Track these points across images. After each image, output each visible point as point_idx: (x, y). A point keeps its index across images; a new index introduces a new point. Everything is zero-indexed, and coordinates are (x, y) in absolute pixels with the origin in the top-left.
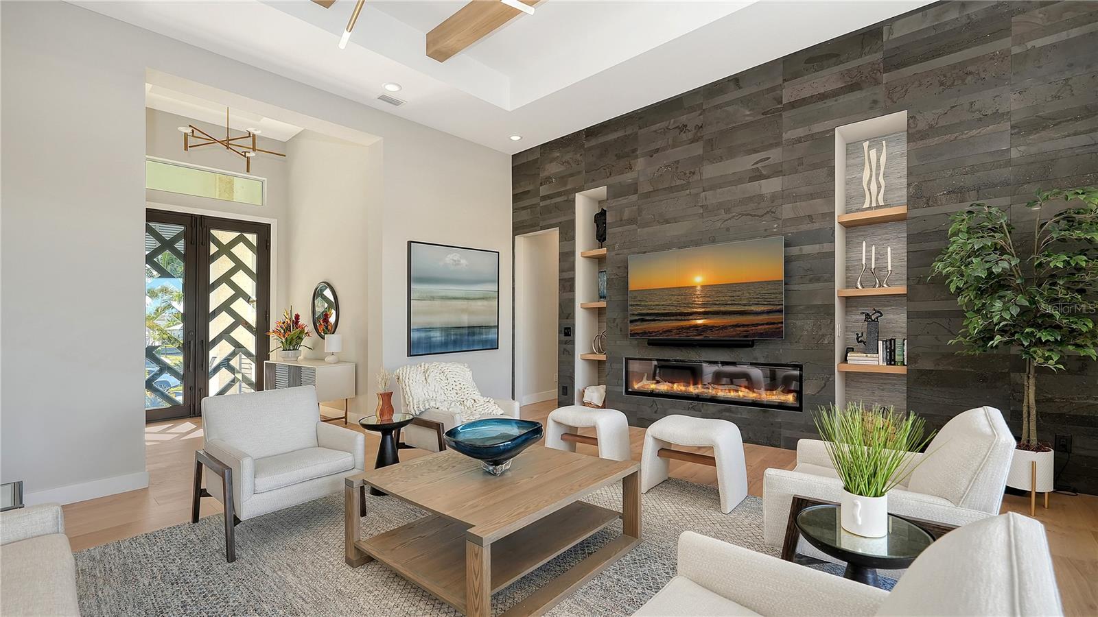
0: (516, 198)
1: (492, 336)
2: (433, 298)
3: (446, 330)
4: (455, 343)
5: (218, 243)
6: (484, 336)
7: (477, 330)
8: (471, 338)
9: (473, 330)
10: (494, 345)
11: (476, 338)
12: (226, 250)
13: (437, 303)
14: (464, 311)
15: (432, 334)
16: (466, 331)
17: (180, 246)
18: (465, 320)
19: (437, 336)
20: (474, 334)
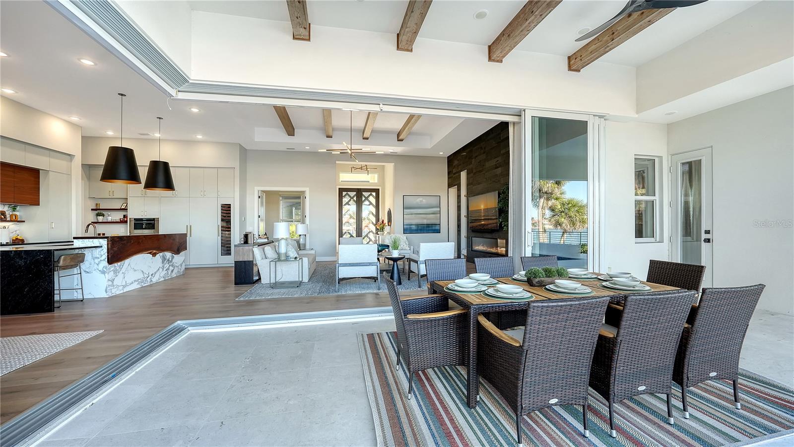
0: (449, 173)
1: (437, 227)
2: (412, 214)
3: (417, 225)
4: (421, 230)
5: (365, 197)
6: (434, 228)
7: (430, 226)
8: (428, 228)
9: (428, 225)
10: (438, 231)
11: (430, 228)
12: (367, 198)
13: (413, 216)
14: (425, 218)
15: (412, 226)
16: (426, 226)
17: (355, 198)
18: (425, 222)
19: (414, 227)
20: (429, 227)
